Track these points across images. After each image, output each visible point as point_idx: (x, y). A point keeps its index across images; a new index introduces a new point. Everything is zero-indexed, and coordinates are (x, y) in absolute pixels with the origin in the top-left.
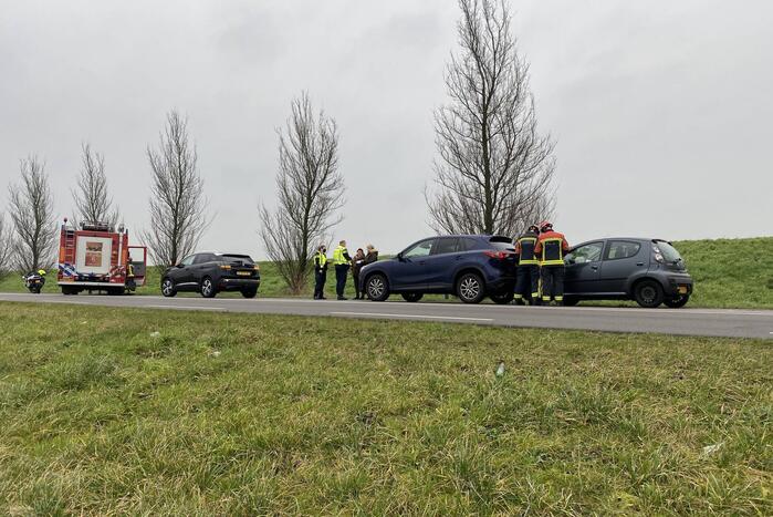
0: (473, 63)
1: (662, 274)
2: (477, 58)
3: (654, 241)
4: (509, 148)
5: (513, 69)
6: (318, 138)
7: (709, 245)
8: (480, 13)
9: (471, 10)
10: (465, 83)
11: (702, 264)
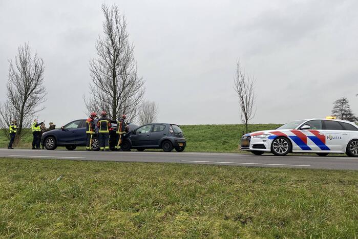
0: (110, 42)
1: (172, 138)
2: (112, 40)
3: (171, 125)
4: (124, 81)
5: (126, 47)
6: (33, 67)
7: (209, 127)
8: (114, 20)
9: (110, 18)
10: (105, 50)
11: (203, 134)
